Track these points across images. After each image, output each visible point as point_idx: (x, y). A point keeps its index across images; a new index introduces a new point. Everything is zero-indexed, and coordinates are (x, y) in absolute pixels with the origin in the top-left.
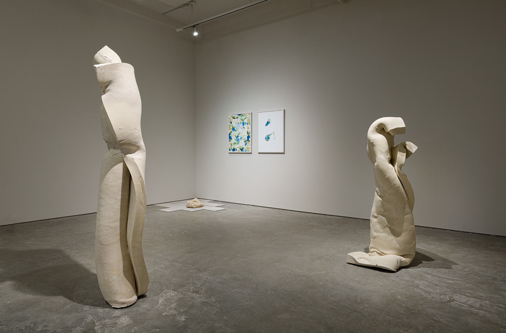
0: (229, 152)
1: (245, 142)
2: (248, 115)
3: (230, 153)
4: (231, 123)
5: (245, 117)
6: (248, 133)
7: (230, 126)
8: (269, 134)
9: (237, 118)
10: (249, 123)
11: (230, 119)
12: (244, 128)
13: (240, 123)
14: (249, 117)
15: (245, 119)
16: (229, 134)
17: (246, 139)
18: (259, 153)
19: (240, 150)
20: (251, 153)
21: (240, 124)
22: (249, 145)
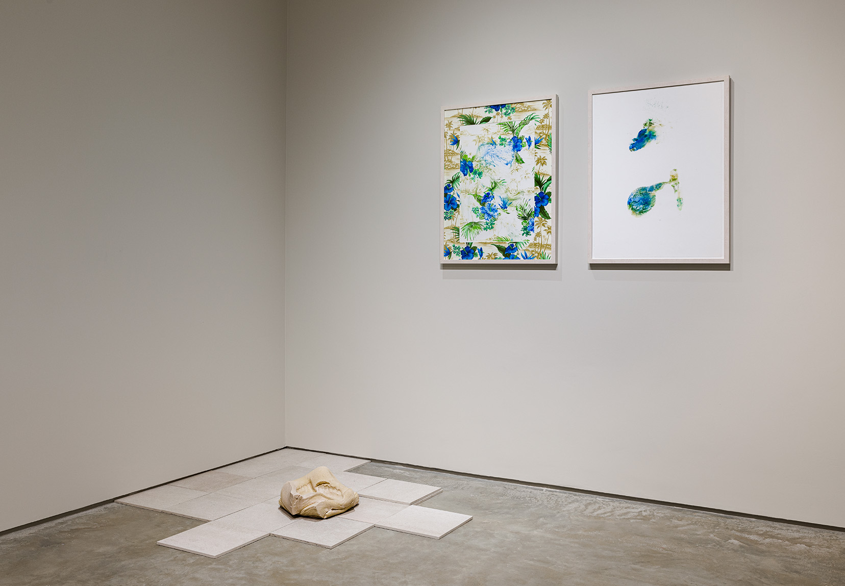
0: (446, 260)
1: (524, 218)
2: (540, 105)
3: (445, 266)
4: (456, 142)
5: (524, 116)
6: (538, 182)
7: (448, 153)
8: (648, 185)
9: (487, 120)
10: (544, 142)
11: (449, 125)
12: (519, 160)
13: (498, 141)
14: (546, 116)
15: (524, 123)
16: (446, 188)
17: (533, 204)
18: (594, 266)
19: (500, 255)
20: (553, 267)
21: (498, 147)
22: (544, 233)
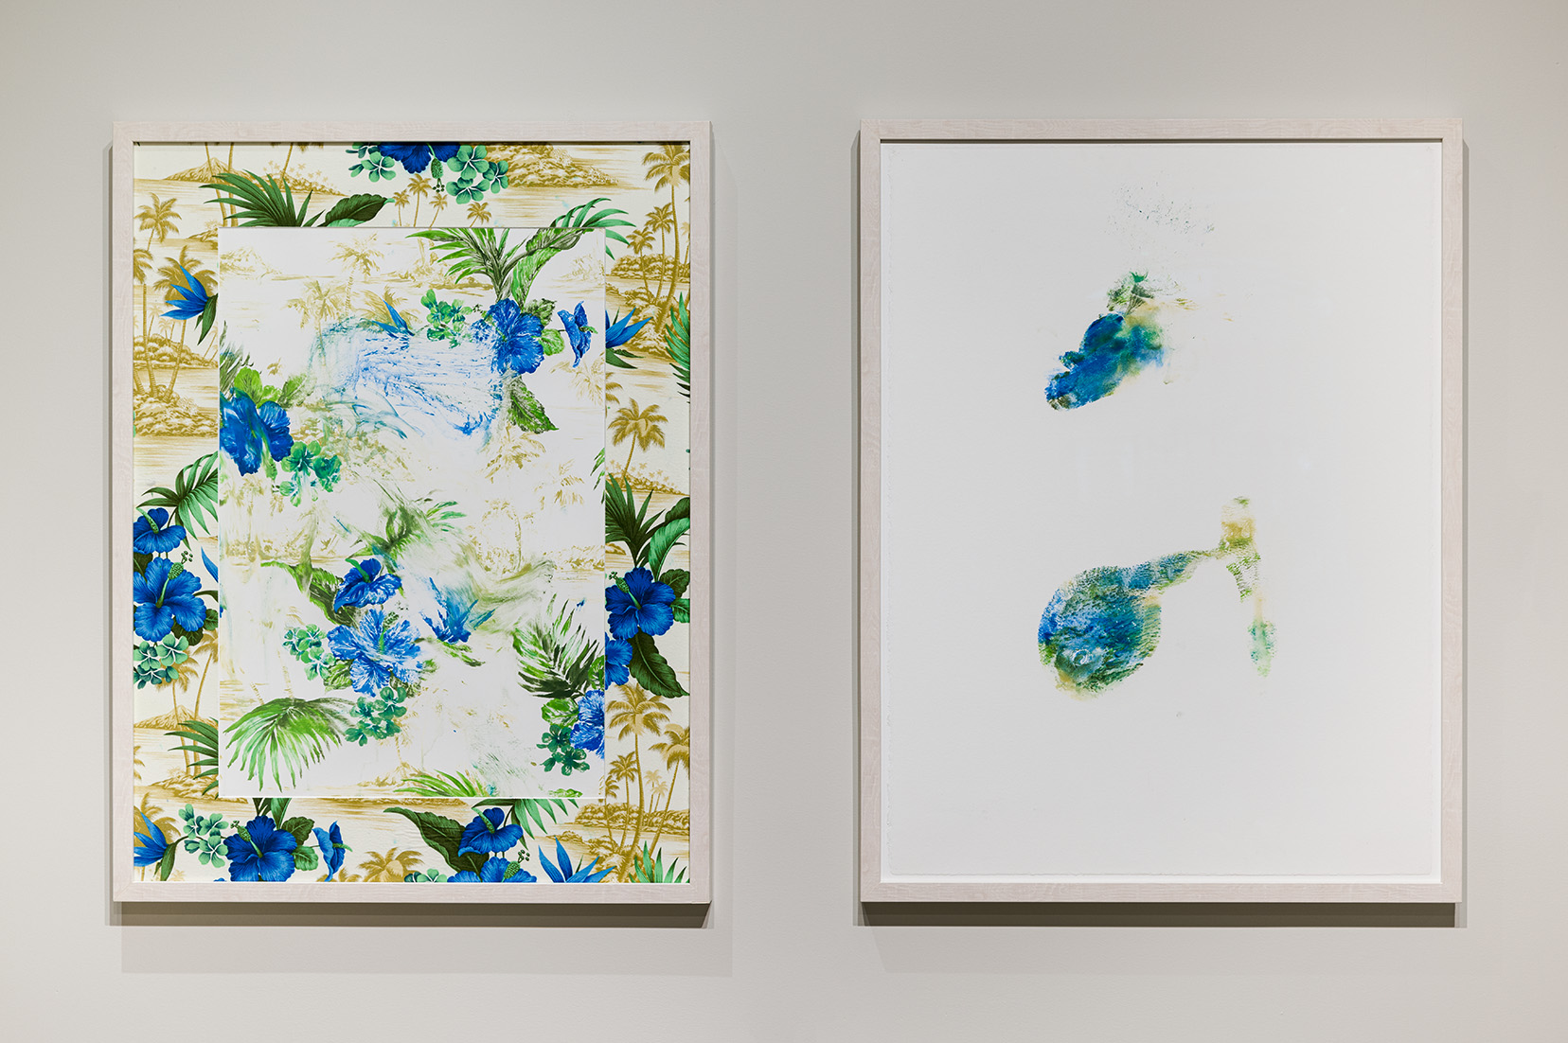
0: (145, 884)
1: (556, 690)
2: (629, 164)
3: (132, 913)
4: (197, 302)
5: (552, 207)
6: (623, 523)
7: (151, 355)
8: (1128, 560)
9: (362, 209)
10: (650, 336)
11: (159, 218)
12: (530, 416)
13: (421, 318)
14: (662, 218)
15: (555, 240)
16: (141, 530)
17: (595, 626)
18: (877, 913)
19: (433, 860)
20: (693, 915)
21: (420, 344)
22: (652, 762)
